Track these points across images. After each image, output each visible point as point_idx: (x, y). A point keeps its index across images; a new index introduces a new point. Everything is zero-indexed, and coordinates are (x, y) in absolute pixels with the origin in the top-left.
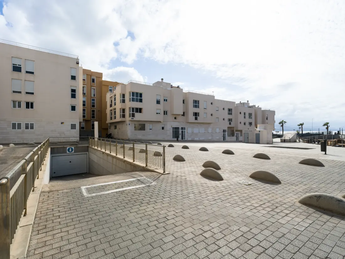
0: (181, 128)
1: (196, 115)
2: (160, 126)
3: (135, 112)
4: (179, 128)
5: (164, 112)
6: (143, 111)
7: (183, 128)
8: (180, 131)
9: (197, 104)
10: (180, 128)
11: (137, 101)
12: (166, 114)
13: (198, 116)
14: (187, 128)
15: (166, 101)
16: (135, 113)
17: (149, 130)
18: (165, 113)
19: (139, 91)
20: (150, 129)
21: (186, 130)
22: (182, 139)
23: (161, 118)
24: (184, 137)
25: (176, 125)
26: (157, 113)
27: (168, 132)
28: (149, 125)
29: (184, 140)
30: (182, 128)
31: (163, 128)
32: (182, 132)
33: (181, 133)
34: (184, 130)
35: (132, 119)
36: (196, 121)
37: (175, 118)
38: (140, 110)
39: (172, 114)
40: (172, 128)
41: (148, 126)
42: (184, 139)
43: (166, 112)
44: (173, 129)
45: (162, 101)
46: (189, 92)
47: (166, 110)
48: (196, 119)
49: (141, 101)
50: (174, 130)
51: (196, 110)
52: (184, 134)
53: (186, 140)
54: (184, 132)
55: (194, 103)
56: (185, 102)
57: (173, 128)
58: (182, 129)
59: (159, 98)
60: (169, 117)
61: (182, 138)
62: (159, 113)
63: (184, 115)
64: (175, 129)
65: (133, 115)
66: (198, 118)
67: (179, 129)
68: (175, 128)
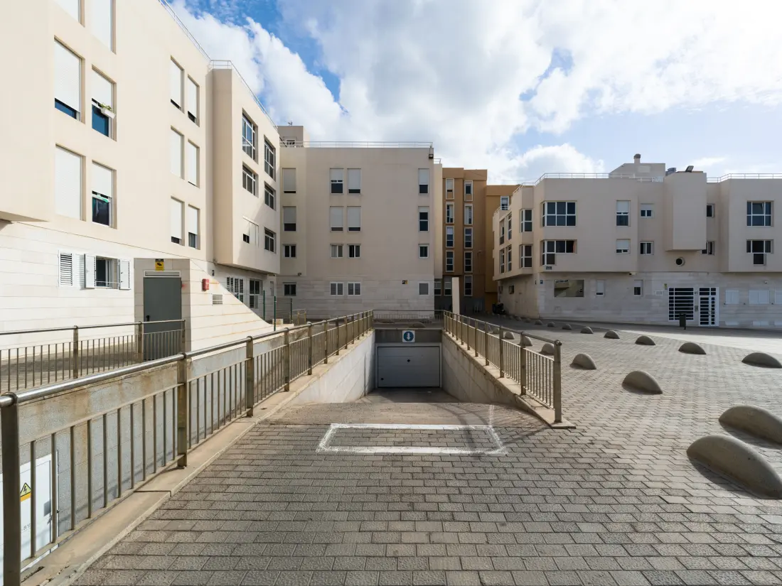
0: (701, 289)
1: (758, 249)
2: (627, 286)
3: (557, 252)
4: (692, 289)
5: (642, 245)
6: (578, 247)
7: (708, 289)
8: (697, 300)
9: (764, 215)
10: (696, 290)
11: (561, 223)
12: (649, 252)
13: (768, 250)
14: (723, 291)
15: (649, 213)
16: (555, 253)
17: (593, 296)
18: (645, 248)
19: (567, 198)
20: (598, 294)
21: (717, 297)
22: (701, 323)
23: (630, 262)
24: (710, 318)
25: (681, 279)
26: (619, 251)
27: (654, 300)
28: (593, 282)
29: (710, 325)
30: (704, 291)
31: (638, 291)
32: (704, 301)
33: (699, 304)
34: (710, 297)
35: (547, 268)
36: (759, 268)
37: (679, 262)
38: (569, 246)
39: (669, 251)
40: (666, 289)
41: (591, 286)
42: (710, 321)
43: (649, 245)
44: (671, 294)
45: (634, 218)
46: (731, 180)
47: (647, 239)
48: (759, 260)
49: (572, 221)
50: (674, 296)
51: (760, 233)
52: (710, 308)
53: (717, 324)
54: (710, 301)
55: (749, 212)
56: (716, 211)
57: (671, 289)
58: (701, 294)
59: (623, 209)
60: (658, 258)
61: (704, 320)
62: (625, 251)
63: (710, 249)
64: (676, 294)
65: (551, 260)
66: (768, 257)
67: (692, 294)
68: (676, 289)
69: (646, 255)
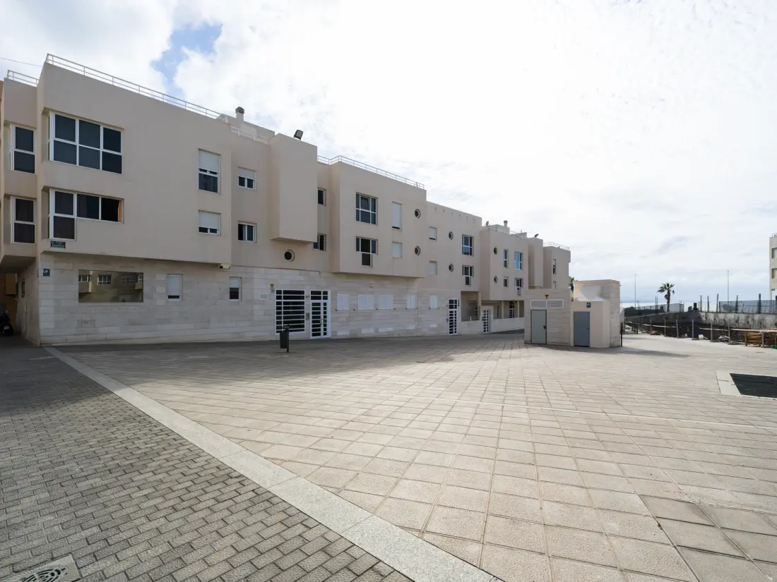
0: (312, 293)
1: (366, 246)
2: (218, 285)
3: (79, 215)
4: (303, 292)
5: (241, 227)
6: (125, 210)
7: (319, 293)
8: (308, 303)
9: (370, 211)
10: (307, 293)
11: (89, 160)
12: (250, 238)
13: (374, 252)
14: (334, 293)
15: (250, 183)
16: (75, 216)
17: (162, 302)
18: (245, 232)
19: (105, 117)
20: (170, 297)
21: (329, 302)
22: (313, 335)
23: (221, 248)
24: (322, 328)
25: (289, 279)
26: (203, 230)
27: (256, 307)
28: (161, 277)
29: (322, 336)
30: (316, 295)
31: (234, 294)
32: (316, 308)
33: (311, 311)
34: (322, 301)
35: (54, 244)
36: (366, 270)
37: (288, 256)
38: (111, 209)
39: (274, 240)
40: (273, 291)
41: (156, 285)
42: (322, 332)
43: (250, 228)
44: (278, 298)
45: (226, 182)
46: (340, 163)
47: (247, 219)
48: (366, 261)
49: (113, 164)
50: (282, 301)
51: (367, 231)
52: (322, 315)
53: (329, 335)
54: (322, 306)
55: (358, 206)
56: (326, 197)
57: (279, 292)
58: (313, 298)
59: (210, 165)
60: (261, 250)
61: (316, 332)
62: (214, 231)
63: (320, 244)
64: (285, 298)
65: (65, 229)
66: (374, 257)
67: (303, 298)
68: (285, 292)
69: (246, 241)
